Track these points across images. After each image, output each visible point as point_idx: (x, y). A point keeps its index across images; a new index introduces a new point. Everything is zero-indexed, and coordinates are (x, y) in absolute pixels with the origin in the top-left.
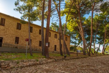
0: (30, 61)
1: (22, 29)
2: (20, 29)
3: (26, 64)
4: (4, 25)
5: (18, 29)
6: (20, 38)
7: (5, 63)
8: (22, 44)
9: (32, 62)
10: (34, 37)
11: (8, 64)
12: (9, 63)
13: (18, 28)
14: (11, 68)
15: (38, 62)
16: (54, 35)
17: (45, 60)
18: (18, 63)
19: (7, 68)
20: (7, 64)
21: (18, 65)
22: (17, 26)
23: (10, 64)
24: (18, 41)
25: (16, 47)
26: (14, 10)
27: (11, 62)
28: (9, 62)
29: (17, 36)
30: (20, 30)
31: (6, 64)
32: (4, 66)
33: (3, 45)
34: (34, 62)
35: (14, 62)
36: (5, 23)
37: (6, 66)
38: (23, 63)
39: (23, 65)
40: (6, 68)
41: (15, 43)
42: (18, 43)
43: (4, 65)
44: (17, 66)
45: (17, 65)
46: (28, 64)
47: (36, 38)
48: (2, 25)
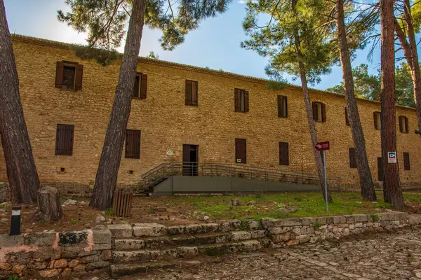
0: (350, 221)
1: (251, 110)
2: (246, 110)
3: (340, 230)
4: (196, 101)
5: (241, 111)
6: (249, 140)
7: (282, 228)
8: (258, 163)
9: (358, 225)
10: (296, 134)
11: (291, 231)
12: (294, 227)
13: (237, 109)
14: (300, 244)
15: (377, 225)
16: (372, 116)
17: (400, 217)
18: (316, 227)
19: (289, 244)
20: (289, 229)
21: (317, 232)
22: (236, 100)
23: (297, 231)
24: (245, 151)
25: (241, 175)
26: (242, 46)
27: (298, 223)
28: (292, 223)
29: (240, 137)
30: (245, 112)
31: (285, 229)
32: (281, 237)
33: (200, 169)
34: (363, 223)
35: (307, 223)
36: (200, 97)
37: (287, 237)
38: (330, 227)
39: (332, 235)
40: (286, 242)
41: (236, 162)
42: (244, 161)
43: (280, 234)
44: (316, 238)
45: (316, 235)
46: (347, 230)
47: (304, 135)
48: (192, 105)
